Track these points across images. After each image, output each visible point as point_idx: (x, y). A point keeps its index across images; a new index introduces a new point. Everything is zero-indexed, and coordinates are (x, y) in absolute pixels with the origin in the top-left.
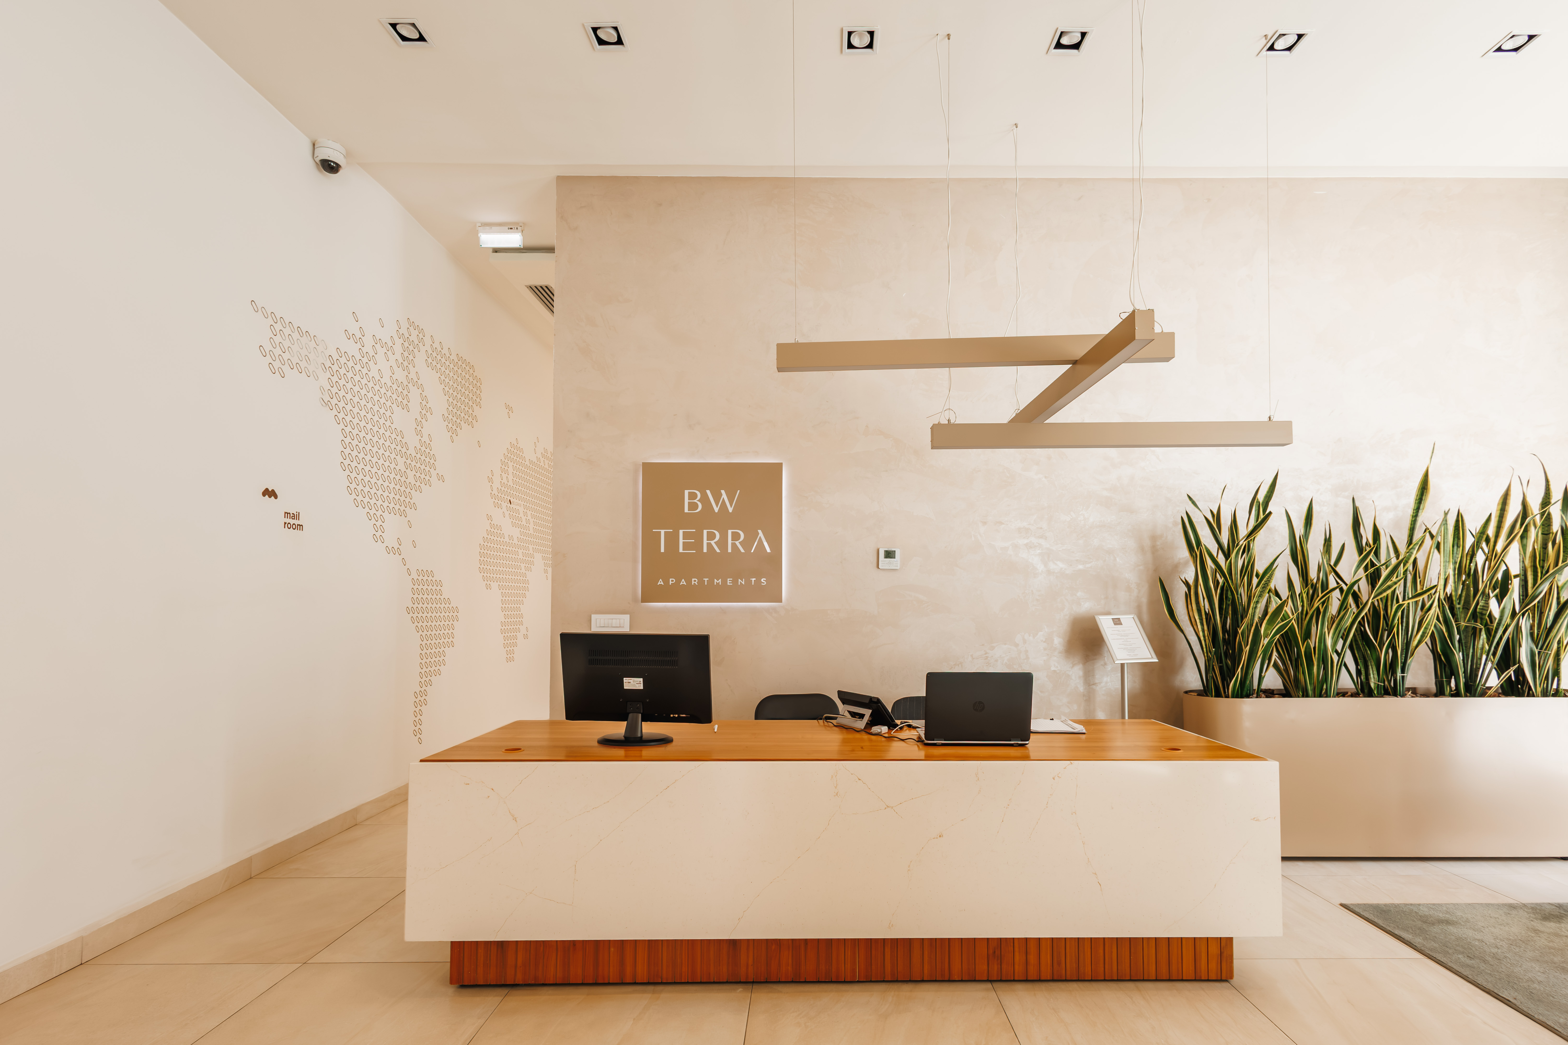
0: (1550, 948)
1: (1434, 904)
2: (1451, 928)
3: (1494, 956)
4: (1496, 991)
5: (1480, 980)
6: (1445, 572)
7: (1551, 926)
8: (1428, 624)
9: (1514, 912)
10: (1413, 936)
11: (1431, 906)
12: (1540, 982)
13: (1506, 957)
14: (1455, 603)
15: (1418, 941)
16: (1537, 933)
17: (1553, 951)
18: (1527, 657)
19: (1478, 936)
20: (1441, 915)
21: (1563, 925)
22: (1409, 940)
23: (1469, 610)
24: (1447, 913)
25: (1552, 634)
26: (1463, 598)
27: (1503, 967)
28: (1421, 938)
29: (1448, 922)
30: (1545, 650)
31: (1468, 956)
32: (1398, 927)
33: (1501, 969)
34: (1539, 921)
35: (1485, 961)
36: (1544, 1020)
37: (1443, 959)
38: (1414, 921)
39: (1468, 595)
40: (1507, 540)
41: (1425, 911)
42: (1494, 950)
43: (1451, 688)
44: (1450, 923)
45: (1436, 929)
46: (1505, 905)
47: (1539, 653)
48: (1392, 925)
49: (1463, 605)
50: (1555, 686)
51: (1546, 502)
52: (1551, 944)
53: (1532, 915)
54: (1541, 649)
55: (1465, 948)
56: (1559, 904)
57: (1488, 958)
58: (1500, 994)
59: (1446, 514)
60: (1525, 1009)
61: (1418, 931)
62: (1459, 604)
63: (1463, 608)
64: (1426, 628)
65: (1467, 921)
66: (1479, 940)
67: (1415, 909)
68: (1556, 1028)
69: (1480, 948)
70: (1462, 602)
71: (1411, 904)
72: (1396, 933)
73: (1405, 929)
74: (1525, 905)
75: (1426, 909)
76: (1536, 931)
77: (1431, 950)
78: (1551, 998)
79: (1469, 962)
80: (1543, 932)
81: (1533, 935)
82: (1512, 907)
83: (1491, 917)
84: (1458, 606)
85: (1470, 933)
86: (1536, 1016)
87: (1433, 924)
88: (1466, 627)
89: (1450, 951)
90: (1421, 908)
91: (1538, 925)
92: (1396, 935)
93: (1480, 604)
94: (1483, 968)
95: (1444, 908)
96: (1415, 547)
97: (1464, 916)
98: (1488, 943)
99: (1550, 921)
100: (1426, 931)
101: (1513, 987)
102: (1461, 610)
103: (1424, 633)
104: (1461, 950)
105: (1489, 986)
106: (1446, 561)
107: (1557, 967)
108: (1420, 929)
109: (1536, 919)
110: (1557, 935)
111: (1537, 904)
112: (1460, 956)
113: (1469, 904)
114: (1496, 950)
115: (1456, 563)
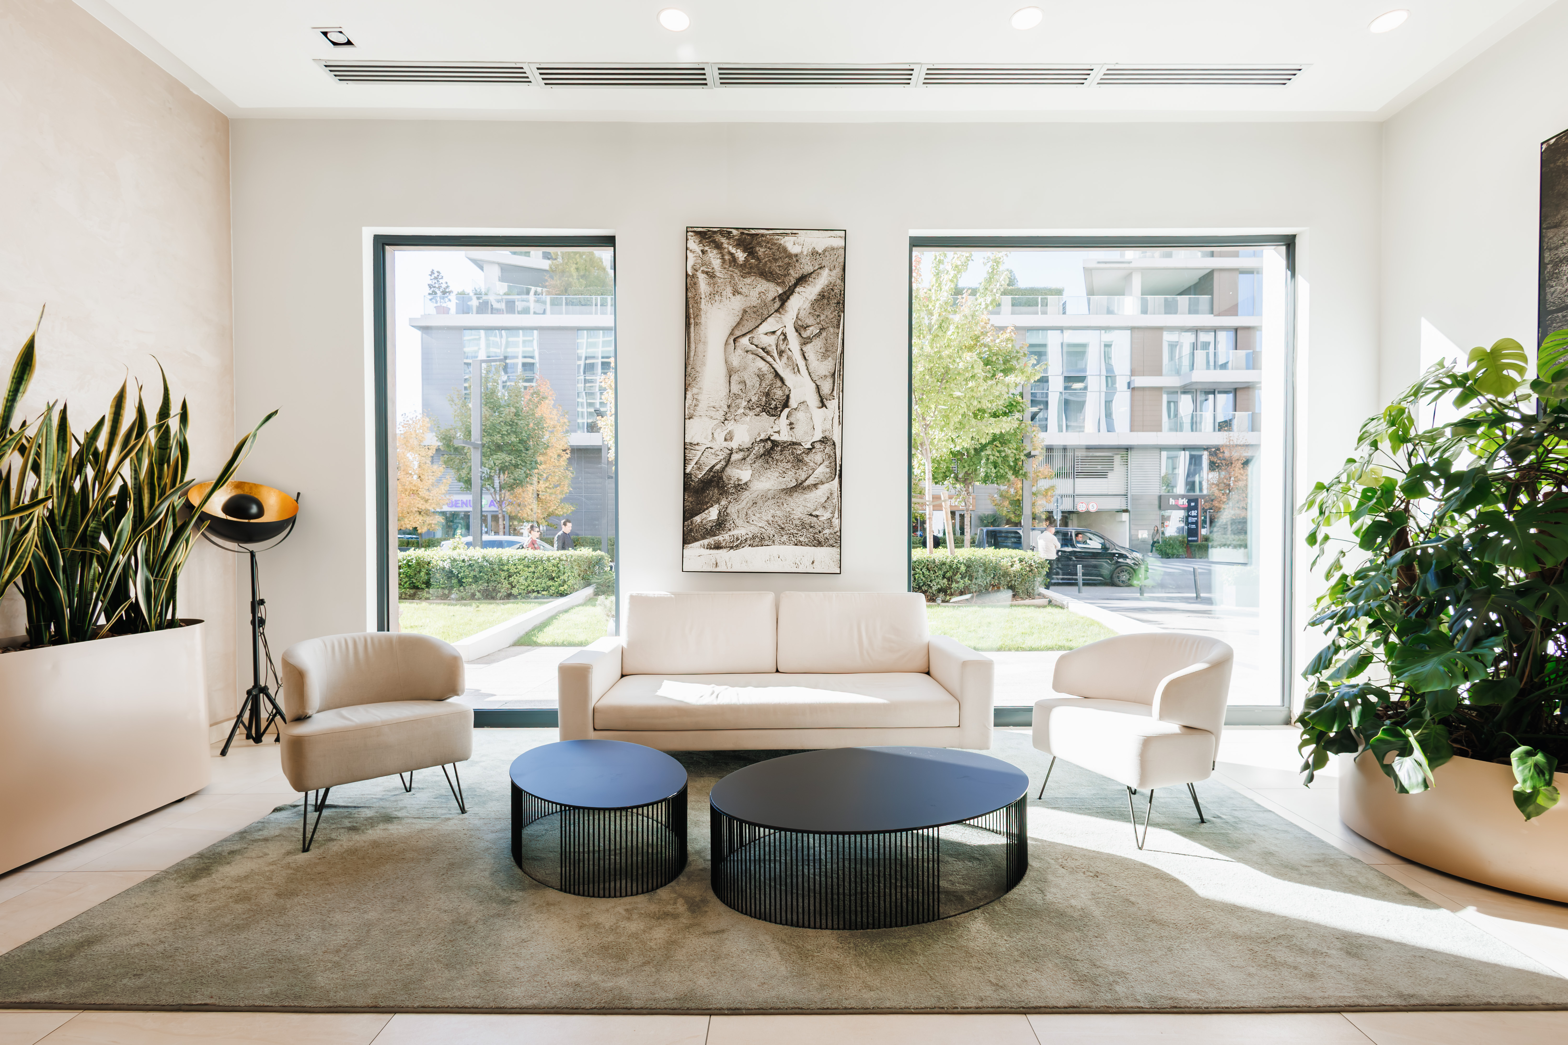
0: (214, 910)
1: (60, 926)
2: (97, 948)
3: (165, 955)
4: (187, 1002)
5: (164, 999)
6: (47, 483)
7: (204, 883)
8: (24, 551)
9: (160, 886)
10: (51, 990)
11: (58, 931)
12: (225, 958)
13: (177, 949)
14: (57, 523)
15: (61, 993)
16: (194, 900)
17: (218, 912)
18: (142, 587)
19: (135, 940)
20: (76, 937)
21: (214, 876)
22: (47, 1000)
23: (77, 533)
24: (83, 929)
25: (169, 560)
26: (68, 518)
27: (180, 964)
28: (63, 986)
29: (90, 942)
30: (162, 577)
31: (134, 975)
32: (23, 989)
33: (179, 969)
34: (190, 884)
35: (156, 969)
36: (251, 1002)
37: (106, 1000)
38: (42, 966)
39: (74, 514)
40: (121, 452)
41: (51, 943)
42: (160, 948)
43: (50, 632)
44: (93, 942)
45: (77, 963)
46: (145, 882)
47: (155, 581)
48: (12, 991)
49: (68, 527)
50: (169, 617)
51: (164, 413)
52: (213, 905)
53: (179, 881)
54: (157, 576)
55: (124, 967)
56: (199, 854)
57: (158, 963)
58: (194, 1003)
59: (50, 409)
60: (226, 1003)
61: (55, 979)
62: (63, 525)
63: (68, 531)
64: (21, 557)
65: (113, 926)
66: (137, 945)
67: (37, 947)
68: (266, 1004)
69: (143, 955)
70: (67, 522)
71: (29, 943)
72: (24, 1000)
73: (36, 985)
74: (166, 872)
75: (52, 940)
76: (193, 898)
77: (85, 997)
78: (245, 970)
79: (139, 982)
80: (199, 895)
81: (191, 904)
82: (154, 881)
83: (137, 907)
84: (62, 528)
85: (123, 941)
86: (242, 1004)
87: (72, 956)
88: (73, 553)
89: (110, 982)
90: (44, 941)
91: (191, 889)
92: (25, 1003)
93: (92, 525)
94: (159, 980)
95: (77, 925)
96: (10, 443)
97: (105, 922)
98: (149, 943)
99: (200, 878)
100: (67, 971)
101: (202, 984)
102: (65, 533)
103: (18, 563)
104: (122, 971)
105: (177, 1000)
106: (49, 469)
107: (231, 929)
108: (56, 974)
109: (186, 882)
110: (214, 891)
111: (178, 864)
112: (125, 981)
113: (105, 902)
114: (162, 946)
115: (59, 472)
